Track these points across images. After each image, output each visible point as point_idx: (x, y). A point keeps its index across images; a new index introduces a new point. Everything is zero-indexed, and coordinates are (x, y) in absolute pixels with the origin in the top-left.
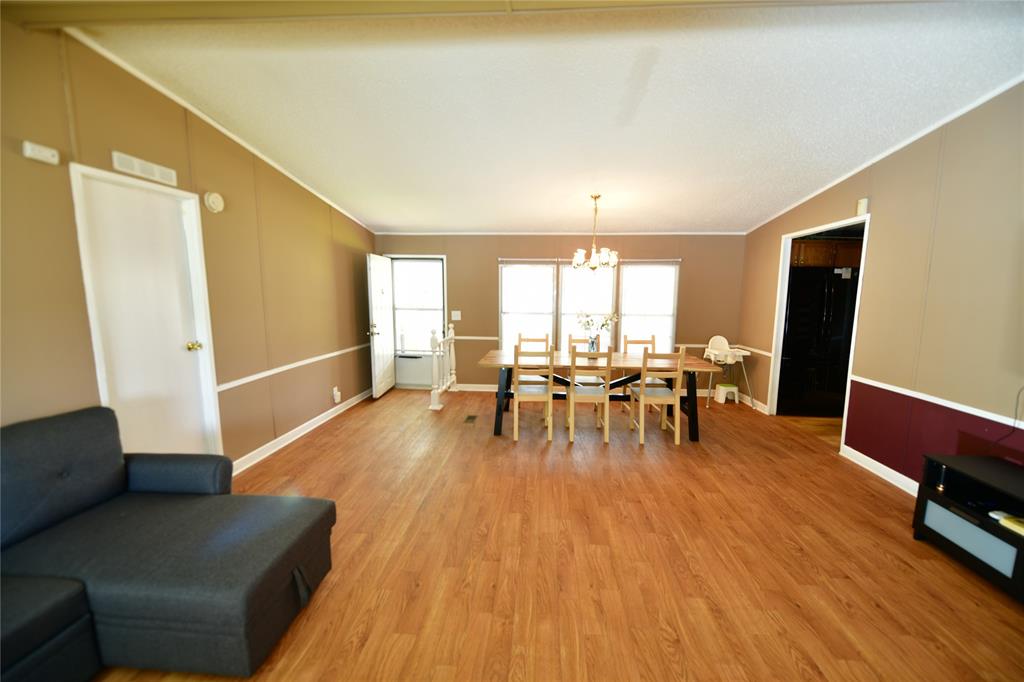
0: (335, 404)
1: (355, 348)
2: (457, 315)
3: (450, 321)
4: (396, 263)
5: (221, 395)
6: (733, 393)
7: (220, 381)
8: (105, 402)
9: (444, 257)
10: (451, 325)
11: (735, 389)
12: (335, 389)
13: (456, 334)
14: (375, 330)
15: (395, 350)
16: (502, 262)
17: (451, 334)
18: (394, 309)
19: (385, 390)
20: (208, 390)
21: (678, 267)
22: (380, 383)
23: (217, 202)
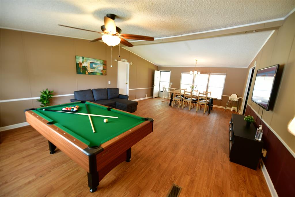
0: (146, 97)
1: (151, 88)
2: (171, 84)
3: (170, 85)
4: (161, 72)
5: (129, 90)
6: (235, 109)
7: (129, 89)
8: (118, 88)
9: (170, 71)
10: (170, 86)
11: (236, 108)
12: (146, 95)
13: (171, 87)
14: (155, 85)
15: (159, 90)
16: (182, 73)
17: (170, 87)
18: (160, 81)
19: (156, 97)
20: (128, 89)
21: (226, 76)
22: (155, 95)
23: (132, 64)
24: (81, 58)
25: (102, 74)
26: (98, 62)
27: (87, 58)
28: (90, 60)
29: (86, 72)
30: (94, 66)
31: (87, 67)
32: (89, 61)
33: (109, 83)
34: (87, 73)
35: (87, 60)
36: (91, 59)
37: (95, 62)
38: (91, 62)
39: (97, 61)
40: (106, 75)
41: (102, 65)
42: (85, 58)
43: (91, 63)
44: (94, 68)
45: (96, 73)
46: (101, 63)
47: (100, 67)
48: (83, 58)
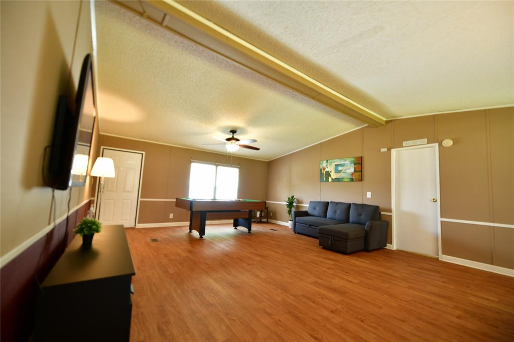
20: (439, 219)
23: (448, 143)
24: (325, 162)
25: (352, 180)
26: (346, 162)
27: (331, 161)
28: (334, 162)
29: (330, 178)
30: (340, 168)
31: (331, 172)
32: (334, 164)
33: (369, 195)
34: (330, 180)
35: (331, 163)
36: (335, 160)
37: (342, 162)
38: (336, 163)
39: (345, 160)
40: (361, 180)
41: (353, 165)
42: (329, 162)
43: (336, 165)
44: (340, 172)
45: (343, 178)
46: (351, 163)
47: (349, 169)
48: (327, 161)
